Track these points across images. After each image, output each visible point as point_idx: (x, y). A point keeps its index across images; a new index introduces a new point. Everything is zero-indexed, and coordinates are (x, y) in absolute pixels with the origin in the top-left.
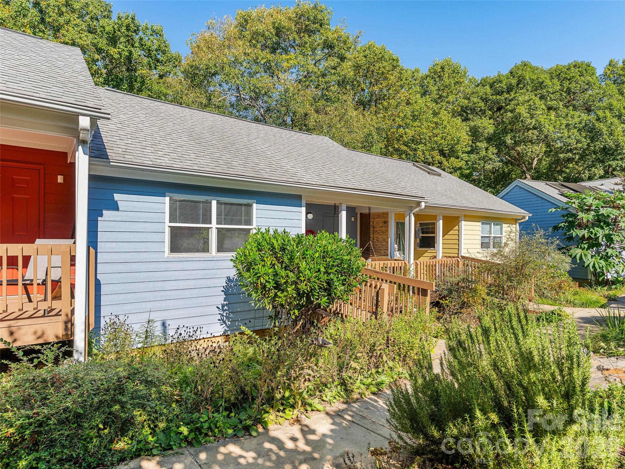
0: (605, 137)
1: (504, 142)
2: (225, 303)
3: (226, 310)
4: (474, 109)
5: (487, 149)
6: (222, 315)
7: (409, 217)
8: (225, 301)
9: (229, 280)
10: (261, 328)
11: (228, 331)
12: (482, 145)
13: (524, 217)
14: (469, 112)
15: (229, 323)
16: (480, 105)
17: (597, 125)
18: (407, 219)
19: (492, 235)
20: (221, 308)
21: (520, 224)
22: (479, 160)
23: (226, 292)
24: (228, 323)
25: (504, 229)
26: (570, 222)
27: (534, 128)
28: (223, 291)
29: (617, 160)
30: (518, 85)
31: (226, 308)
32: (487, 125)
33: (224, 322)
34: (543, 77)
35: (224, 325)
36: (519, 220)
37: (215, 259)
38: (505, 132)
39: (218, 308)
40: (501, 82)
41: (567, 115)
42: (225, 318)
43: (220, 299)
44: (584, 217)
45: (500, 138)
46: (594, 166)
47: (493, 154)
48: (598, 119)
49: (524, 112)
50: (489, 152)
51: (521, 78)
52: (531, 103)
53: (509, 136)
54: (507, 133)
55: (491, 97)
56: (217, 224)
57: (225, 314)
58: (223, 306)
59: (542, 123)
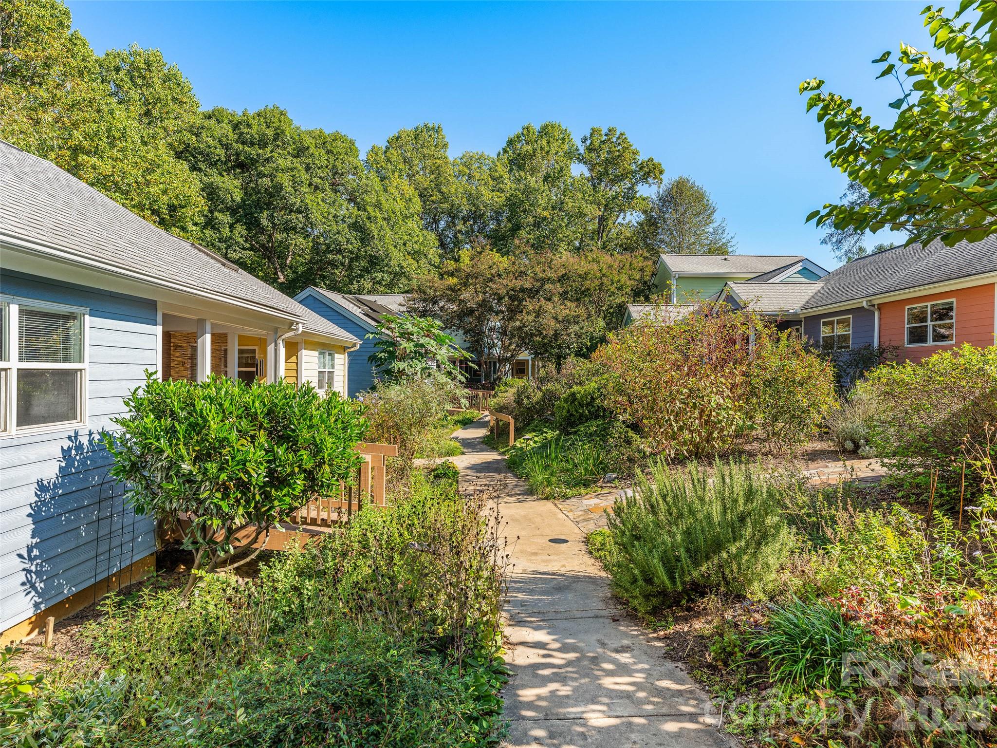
0: (376, 242)
1: (256, 221)
2: (34, 541)
3: (36, 557)
4: (208, 155)
5: (231, 226)
6: (28, 571)
7: (276, 345)
8: (33, 537)
9: (42, 487)
10: (92, 581)
11: (41, 603)
12: (225, 218)
13: (354, 345)
14: (199, 157)
15: (42, 585)
16: (218, 151)
17: (368, 225)
18: (271, 348)
19: (327, 370)
20: (26, 556)
21: (350, 354)
22: (220, 241)
23: (37, 516)
24: (40, 586)
25: (336, 361)
26: (390, 352)
27: (299, 212)
28: (29, 515)
29: (383, 272)
30: (275, 139)
31: (36, 552)
32: (231, 187)
33: (33, 586)
34: (308, 141)
35: (33, 593)
36: (349, 348)
37: (15, 443)
38: (259, 206)
39: (20, 556)
40: (249, 126)
41: (334, 202)
42: (34, 577)
43: (24, 537)
44: (406, 346)
45: (252, 214)
46: (362, 276)
47: (242, 236)
48: (369, 218)
49: (287, 184)
50: (236, 232)
51: (279, 131)
52: (295, 172)
53: (265, 214)
54: (261, 209)
55: (234, 144)
56: (21, 359)
57: (33, 568)
58: (30, 549)
59: (310, 206)
